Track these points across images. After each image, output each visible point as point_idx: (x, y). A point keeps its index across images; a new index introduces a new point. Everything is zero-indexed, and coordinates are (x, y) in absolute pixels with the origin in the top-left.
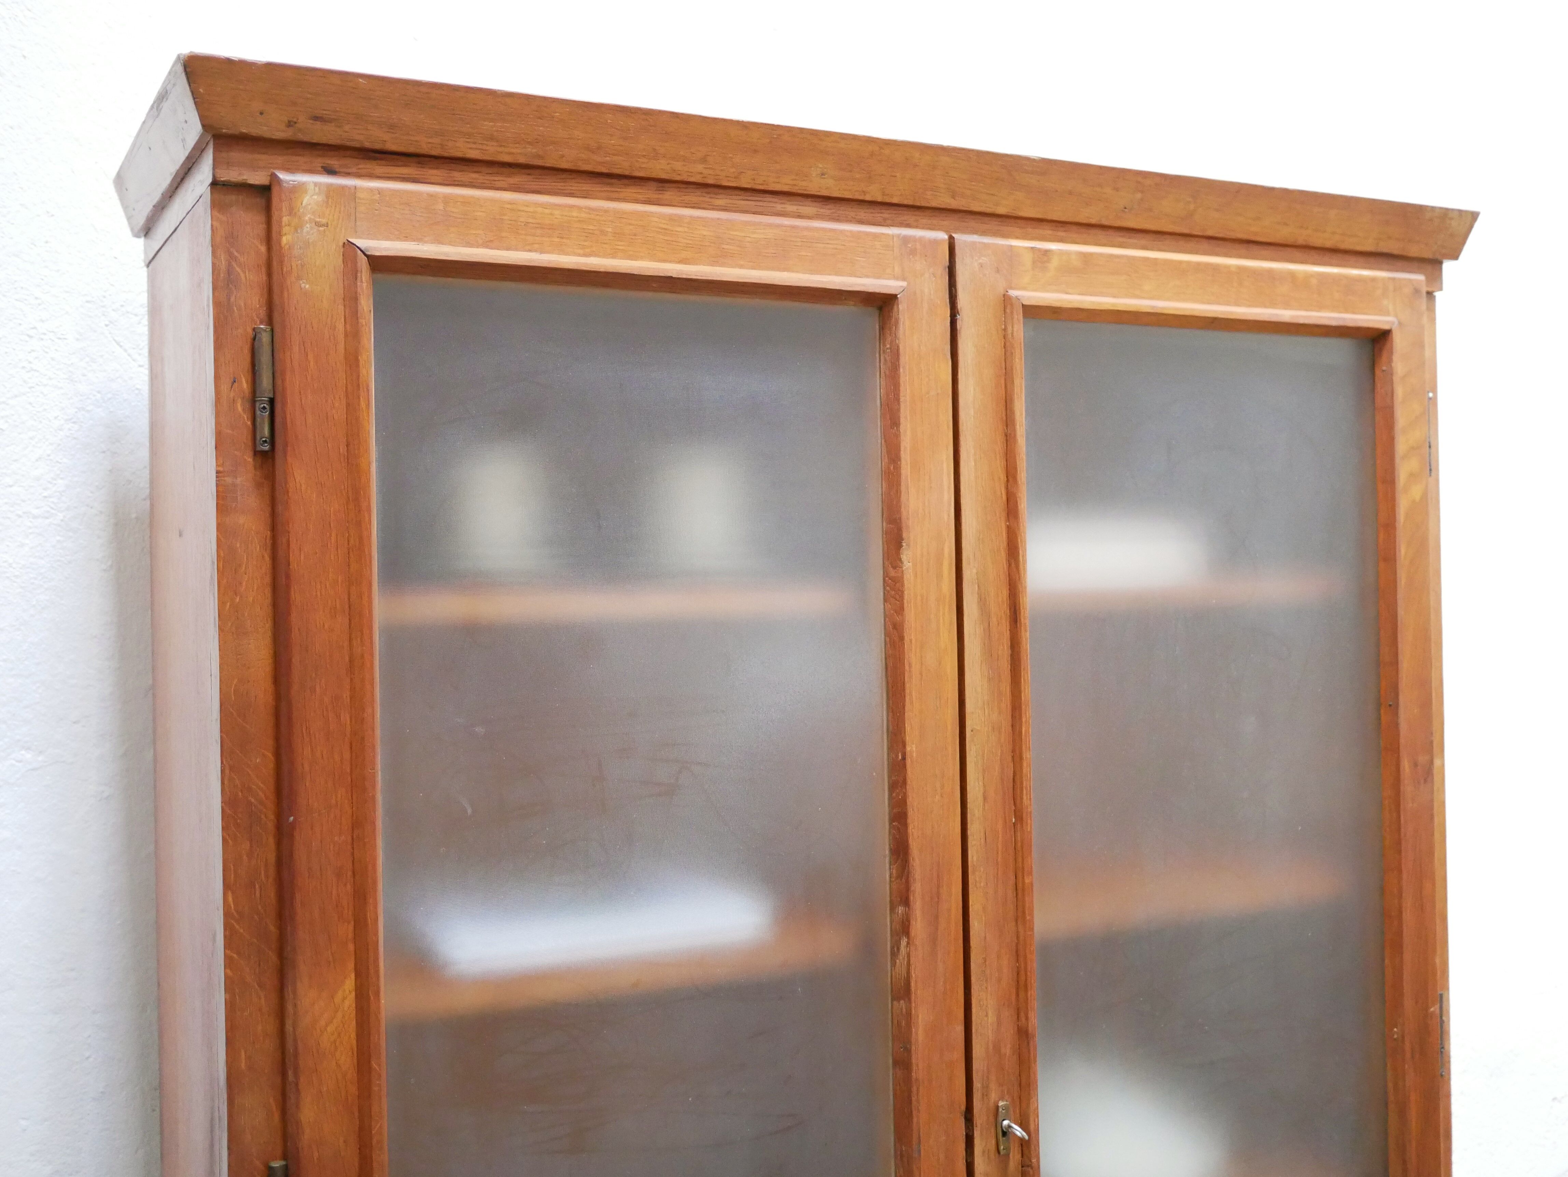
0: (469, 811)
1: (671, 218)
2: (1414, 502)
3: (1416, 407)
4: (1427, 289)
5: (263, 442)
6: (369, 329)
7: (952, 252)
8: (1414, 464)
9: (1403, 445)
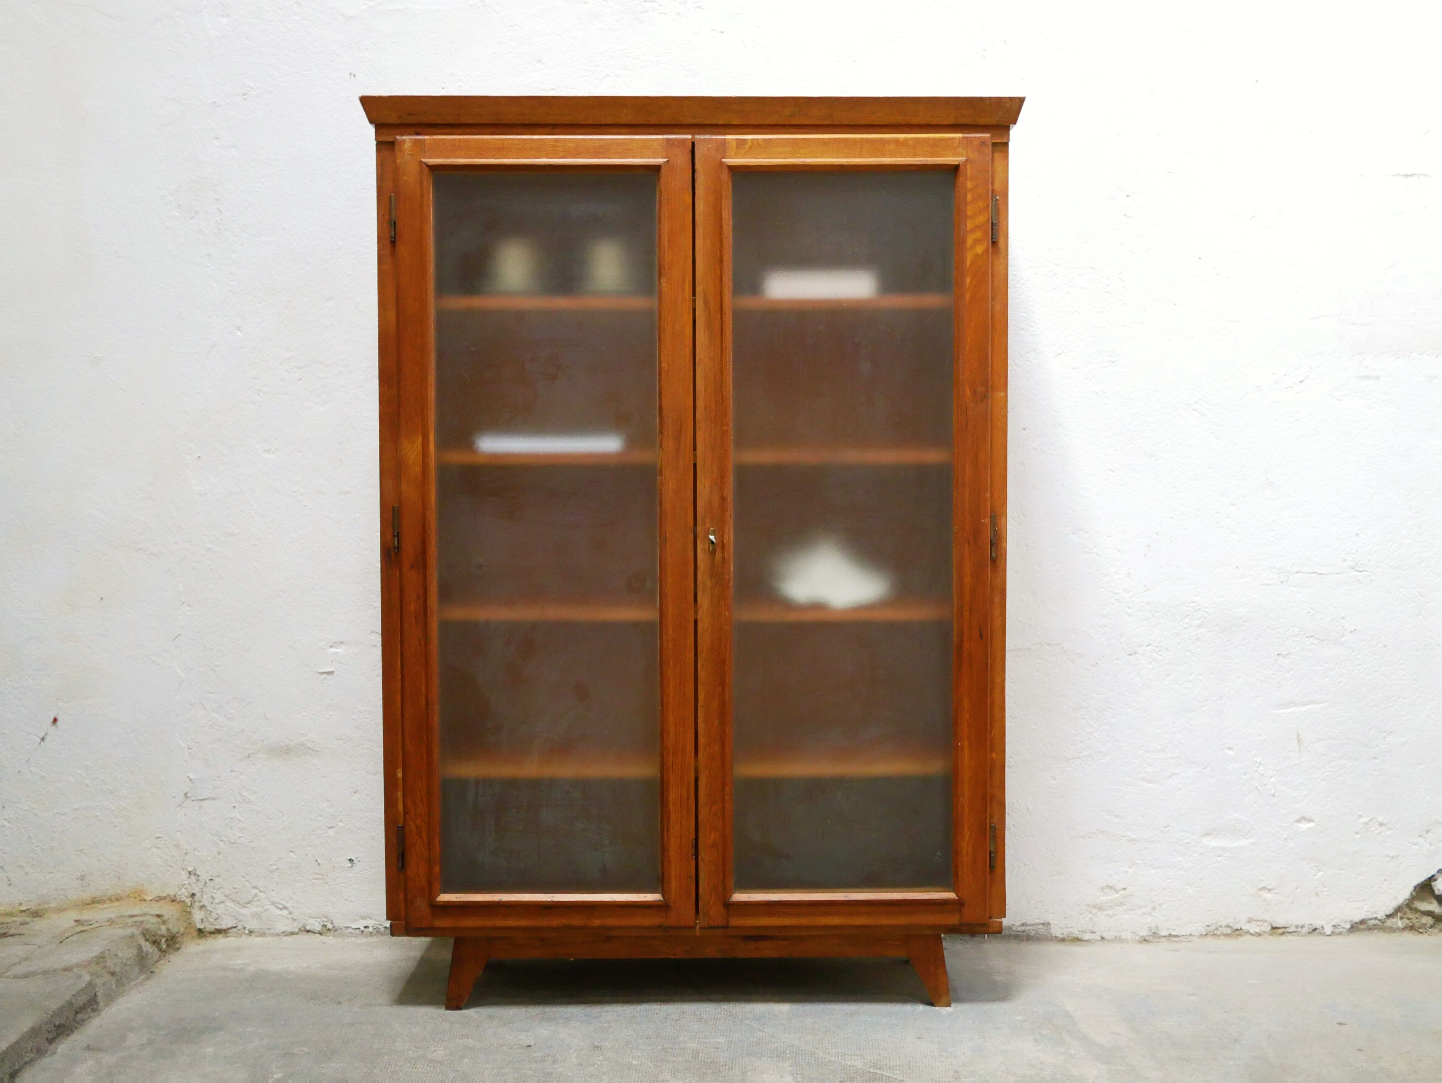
0: (469, 380)
2: (977, 254)
3: (981, 204)
4: (993, 141)
5: (392, 237)
6: (428, 194)
7: (693, 144)
8: (978, 235)
9: (970, 225)
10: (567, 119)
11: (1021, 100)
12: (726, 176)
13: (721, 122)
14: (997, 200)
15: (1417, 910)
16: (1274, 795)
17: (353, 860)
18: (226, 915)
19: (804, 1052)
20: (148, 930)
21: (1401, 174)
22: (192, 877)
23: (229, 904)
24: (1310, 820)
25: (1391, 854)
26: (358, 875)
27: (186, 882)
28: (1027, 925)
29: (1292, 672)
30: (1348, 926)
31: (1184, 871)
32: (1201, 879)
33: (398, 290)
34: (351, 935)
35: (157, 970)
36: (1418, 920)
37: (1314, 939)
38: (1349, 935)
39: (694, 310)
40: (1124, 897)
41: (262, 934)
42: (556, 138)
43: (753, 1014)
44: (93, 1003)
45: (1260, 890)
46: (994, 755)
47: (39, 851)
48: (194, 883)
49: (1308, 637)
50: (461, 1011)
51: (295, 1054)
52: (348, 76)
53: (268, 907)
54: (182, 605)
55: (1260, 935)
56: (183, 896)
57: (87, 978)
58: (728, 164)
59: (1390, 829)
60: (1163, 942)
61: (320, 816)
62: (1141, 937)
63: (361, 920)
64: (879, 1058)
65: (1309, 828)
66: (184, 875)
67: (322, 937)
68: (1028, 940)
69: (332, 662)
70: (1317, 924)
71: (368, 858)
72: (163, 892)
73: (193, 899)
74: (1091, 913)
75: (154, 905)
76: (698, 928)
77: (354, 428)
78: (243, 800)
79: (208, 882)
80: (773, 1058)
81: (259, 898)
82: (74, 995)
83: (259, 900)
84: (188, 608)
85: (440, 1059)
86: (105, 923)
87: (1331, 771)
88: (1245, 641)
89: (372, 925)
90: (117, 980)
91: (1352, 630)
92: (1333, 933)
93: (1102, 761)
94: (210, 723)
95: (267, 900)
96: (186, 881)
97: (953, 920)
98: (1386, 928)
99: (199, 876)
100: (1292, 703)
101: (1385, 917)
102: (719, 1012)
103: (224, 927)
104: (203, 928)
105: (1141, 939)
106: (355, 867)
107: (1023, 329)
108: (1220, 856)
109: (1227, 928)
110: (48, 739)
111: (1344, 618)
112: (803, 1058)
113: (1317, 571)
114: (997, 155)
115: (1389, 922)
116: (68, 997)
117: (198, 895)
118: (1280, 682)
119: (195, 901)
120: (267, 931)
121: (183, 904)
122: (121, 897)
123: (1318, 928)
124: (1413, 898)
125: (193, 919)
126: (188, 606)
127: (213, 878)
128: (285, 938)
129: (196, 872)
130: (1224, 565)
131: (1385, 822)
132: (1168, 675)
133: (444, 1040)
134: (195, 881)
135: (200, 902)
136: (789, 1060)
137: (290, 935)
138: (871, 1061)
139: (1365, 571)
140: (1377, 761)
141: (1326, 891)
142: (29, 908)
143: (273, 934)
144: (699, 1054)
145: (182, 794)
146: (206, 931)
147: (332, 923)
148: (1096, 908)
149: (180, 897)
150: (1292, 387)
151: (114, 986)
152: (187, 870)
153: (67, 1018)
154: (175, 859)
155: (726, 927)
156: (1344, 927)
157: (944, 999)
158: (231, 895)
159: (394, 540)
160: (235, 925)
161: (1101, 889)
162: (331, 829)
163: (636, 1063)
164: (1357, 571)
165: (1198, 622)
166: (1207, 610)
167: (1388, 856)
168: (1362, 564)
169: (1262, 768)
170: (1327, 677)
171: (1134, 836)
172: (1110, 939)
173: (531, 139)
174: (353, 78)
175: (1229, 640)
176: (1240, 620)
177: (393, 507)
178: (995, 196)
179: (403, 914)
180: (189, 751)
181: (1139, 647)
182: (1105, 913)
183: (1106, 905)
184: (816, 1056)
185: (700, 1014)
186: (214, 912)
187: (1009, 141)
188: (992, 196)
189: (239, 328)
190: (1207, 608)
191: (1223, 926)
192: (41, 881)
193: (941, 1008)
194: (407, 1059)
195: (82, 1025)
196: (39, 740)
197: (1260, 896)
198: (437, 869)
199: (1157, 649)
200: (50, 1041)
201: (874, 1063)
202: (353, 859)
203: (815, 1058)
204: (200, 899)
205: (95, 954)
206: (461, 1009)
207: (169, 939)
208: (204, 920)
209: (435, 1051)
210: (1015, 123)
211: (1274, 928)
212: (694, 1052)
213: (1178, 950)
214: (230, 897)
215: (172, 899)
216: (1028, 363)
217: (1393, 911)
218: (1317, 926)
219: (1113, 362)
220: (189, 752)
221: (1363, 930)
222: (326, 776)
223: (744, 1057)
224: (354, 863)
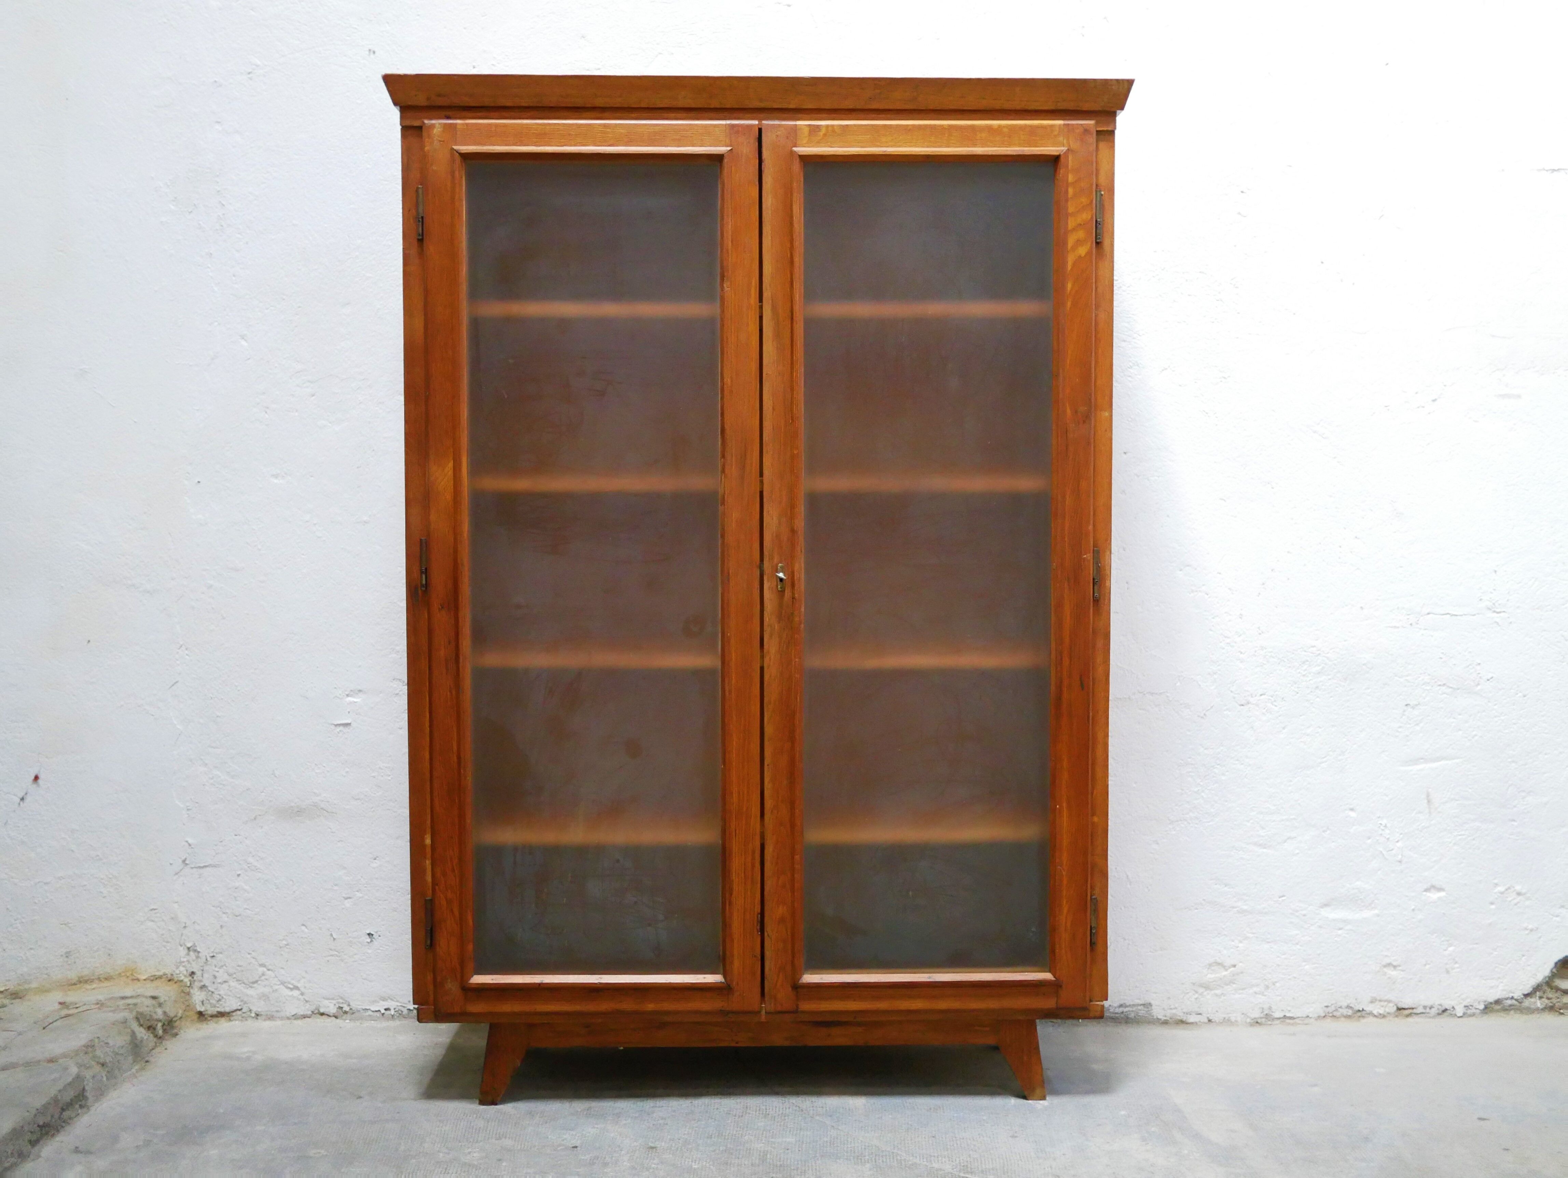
0: (506, 397)
1: (605, 125)
2: (1080, 257)
3: (1084, 200)
4: (1098, 129)
5: (419, 235)
6: (461, 185)
7: (760, 130)
8: (1081, 234)
9: (1071, 223)
10: (617, 102)
11: (1130, 83)
12: (797, 167)
13: (792, 106)
14: (1102, 195)
15: (1557, 989)
16: (1400, 862)
17: (372, 935)
18: (229, 996)
19: (884, 1154)
20: (142, 1014)
21: (1546, 169)
22: (192, 953)
23: (233, 983)
24: (1440, 889)
25: (1530, 927)
26: (379, 951)
27: (185, 960)
28: (1126, 1006)
29: (1421, 725)
30: (1482, 1007)
31: (1301, 946)
32: (1319, 955)
33: (426, 292)
34: (371, 1018)
35: (151, 1059)
36: (1559, 1000)
37: (1444, 1020)
38: (1482, 1017)
39: (761, 318)
40: (1234, 975)
41: (270, 1018)
42: (605, 124)
43: (824, 1109)
44: (81, 1098)
45: (1385, 966)
46: (1096, 819)
47: (19, 925)
48: (193, 961)
49: (1440, 685)
50: (496, 1106)
51: (311, 1157)
52: (367, 53)
53: (277, 987)
54: (179, 649)
55: (1384, 1016)
56: (181, 975)
57: (74, 1070)
58: (800, 154)
59: (1528, 899)
60: (1277, 1024)
61: (336, 885)
62: (1252, 1020)
63: (381, 1002)
64: (968, 1159)
65: (1440, 898)
66: (182, 952)
67: (338, 1021)
68: (1126, 1022)
69: (349, 712)
70: (1447, 1004)
71: (389, 933)
72: (158, 970)
73: (193, 978)
74: (1196, 992)
75: (149, 985)
76: (763, 1012)
77: (373, 450)
78: (249, 867)
79: (209, 959)
80: (850, 1160)
81: (266, 977)
82: (60, 1091)
83: (267, 979)
84: (187, 652)
85: (476, 1163)
86: (93, 1007)
87: (1464, 835)
88: (1369, 691)
89: (395, 1007)
90: (108, 1072)
91: (1489, 678)
92: (1464, 1014)
93: (1211, 823)
94: (212, 781)
95: (276, 979)
96: (184, 957)
97: (1050, 1003)
98: (1524, 1009)
99: (199, 952)
100: (1422, 759)
101: (1523, 997)
102: (787, 1107)
103: (227, 1010)
104: (204, 1011)
105: (1253, 1021)
106: (375, 942)
107: (1124, 341)
108: (1340, 929)
109: (1347, 1010)
110: (28, 799)
111: (1479, 664)
112: (885, 1160)
113: (1450, 612)
114: (1102, 145)
115: (1527, 1002)
116: (53, 1092)
117: (198, 973)
118: (1407, 736)
119: (194, 981)
120: (275, 1014)
121: (181, 984)
122: (111, 976)
123: (1448, 1009)
124: (1553, 976)
125: (193, 1001)
126: (187, 649)
127: (215, 954)
128: (296, 1022)
129: (195, 948)
130: (1346, 606)
131: (1524, 891)
132: (1284, 728)
133: (479, 1139)
134: (194, 958)
135: (201, 981)
136: (868, 1162)
137: (302, 1019)
138: (960, 1163)
139: (1504, 612)
140: (1515, 824)
141: (1458, 968)
142: (7, 988)
143: (282, 1017)
144: (767, 1155)
145: (180, 861)
146: (207, 1014)
147: (349, 1005)
148: (1202, 987)
149: (178, 976)
150: (1423, 407)
151: (105, 1079)
152: (185, 945)
153: (52, 1116)
154: (172, 934)
155: (796, 1012)
156: (1477, 1007)
157: (1038, 1091)
158: (235, 973)
159: (421, 577)
160: (240, 1008)
161: (1208, 966)
162: (349, 900)
163: (696, 1167)
164: (1494, 612)
165: (1318, 668)
166: (1327, 655)
167: (1526, 929)
168: (1500, 604)
169: (1387, 831)
170: (1460, 730)
171: (1245, 907)
172: (1217, 1022)
173: (576, 124)
174: (372, 56)
175: (1351, 689)
176: (1364, 667)
177: (421, 540)
178: (1100, 191)
179: (431, 998)
180: (188, 812)
181: (1252, 697)
182: (1213, 992)
183: (1214, 983)
184: (899, 1158)
185: (766, 1109)
186: (216, 992)
187: (1115, 128)
188: (1096, 191)
189: (243, 337)
190: (1328, 653)
191: (1343, 1007)
192: (21, 958)
193: (1035, 1101)
194: (438, 1162)
195: (69, 1124)
196: (18, 800)
197: (1385, 974)
198: (470, 947)
199: (1272, 699)
200: (34, 1143)
201: (963, 1166)
202: (372, 933)
203: (897, 1160)
204: (201, 978)
205: (83, 1042)
206: (496, 1104)
207: (166, 1023)
208: (204, 1002)
209: (469, 1153)
210: (1122, 108)
211: (1399, 1009)
212: (762, 1154)
213: (1294, 1034)
214: (234, 976)
215: (169, 979)
216: (1130, 379)
217: (1531, 989)
218: (1447, 1007)
219: (1225, 378)
220: (188, 814)
221: (1498, 1011)
222: (342, 841)
223: (818, 1159)
224: (374, 938)
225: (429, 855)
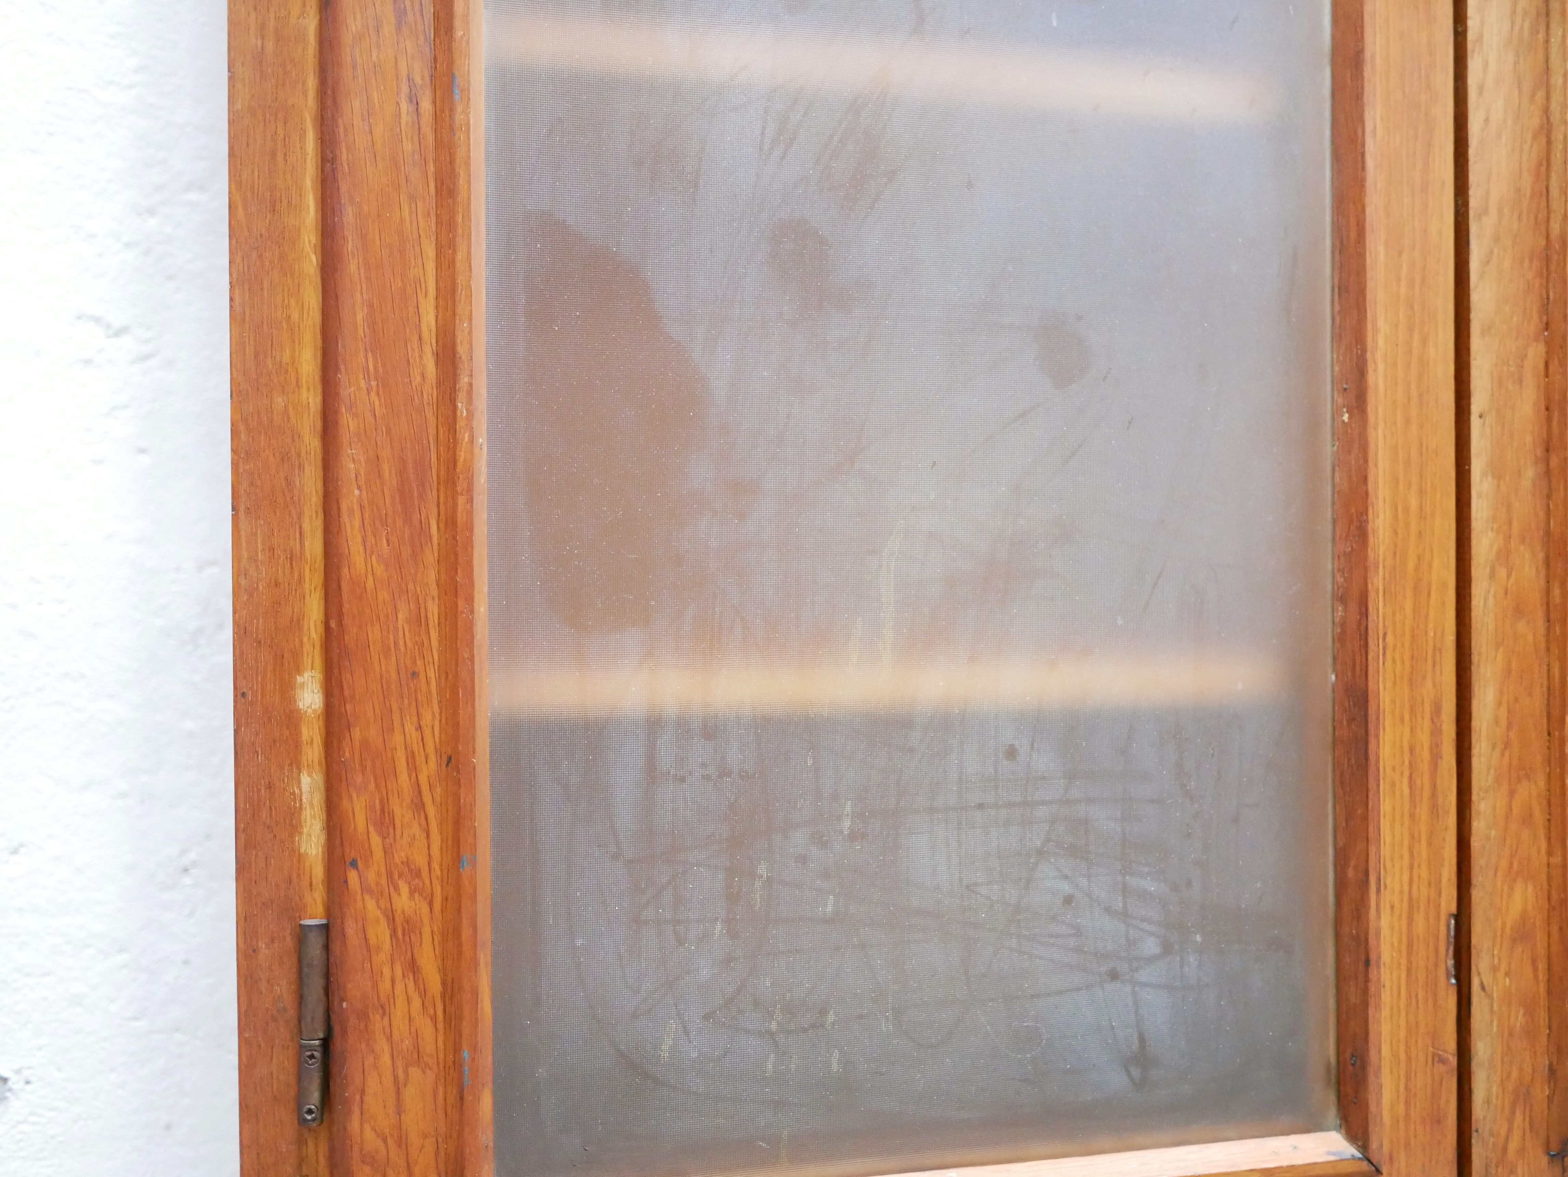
224: (10, 1090)
225: (313, 752)
